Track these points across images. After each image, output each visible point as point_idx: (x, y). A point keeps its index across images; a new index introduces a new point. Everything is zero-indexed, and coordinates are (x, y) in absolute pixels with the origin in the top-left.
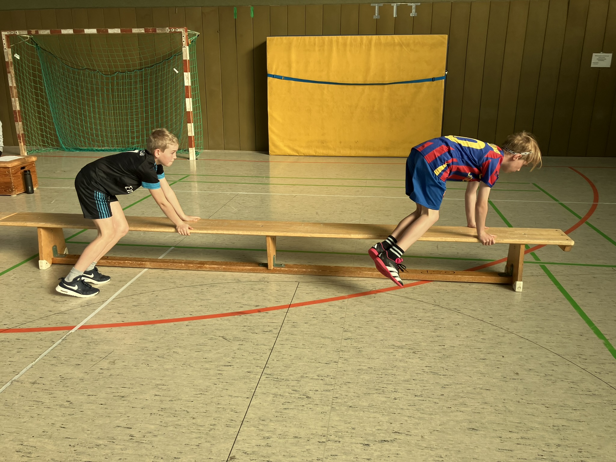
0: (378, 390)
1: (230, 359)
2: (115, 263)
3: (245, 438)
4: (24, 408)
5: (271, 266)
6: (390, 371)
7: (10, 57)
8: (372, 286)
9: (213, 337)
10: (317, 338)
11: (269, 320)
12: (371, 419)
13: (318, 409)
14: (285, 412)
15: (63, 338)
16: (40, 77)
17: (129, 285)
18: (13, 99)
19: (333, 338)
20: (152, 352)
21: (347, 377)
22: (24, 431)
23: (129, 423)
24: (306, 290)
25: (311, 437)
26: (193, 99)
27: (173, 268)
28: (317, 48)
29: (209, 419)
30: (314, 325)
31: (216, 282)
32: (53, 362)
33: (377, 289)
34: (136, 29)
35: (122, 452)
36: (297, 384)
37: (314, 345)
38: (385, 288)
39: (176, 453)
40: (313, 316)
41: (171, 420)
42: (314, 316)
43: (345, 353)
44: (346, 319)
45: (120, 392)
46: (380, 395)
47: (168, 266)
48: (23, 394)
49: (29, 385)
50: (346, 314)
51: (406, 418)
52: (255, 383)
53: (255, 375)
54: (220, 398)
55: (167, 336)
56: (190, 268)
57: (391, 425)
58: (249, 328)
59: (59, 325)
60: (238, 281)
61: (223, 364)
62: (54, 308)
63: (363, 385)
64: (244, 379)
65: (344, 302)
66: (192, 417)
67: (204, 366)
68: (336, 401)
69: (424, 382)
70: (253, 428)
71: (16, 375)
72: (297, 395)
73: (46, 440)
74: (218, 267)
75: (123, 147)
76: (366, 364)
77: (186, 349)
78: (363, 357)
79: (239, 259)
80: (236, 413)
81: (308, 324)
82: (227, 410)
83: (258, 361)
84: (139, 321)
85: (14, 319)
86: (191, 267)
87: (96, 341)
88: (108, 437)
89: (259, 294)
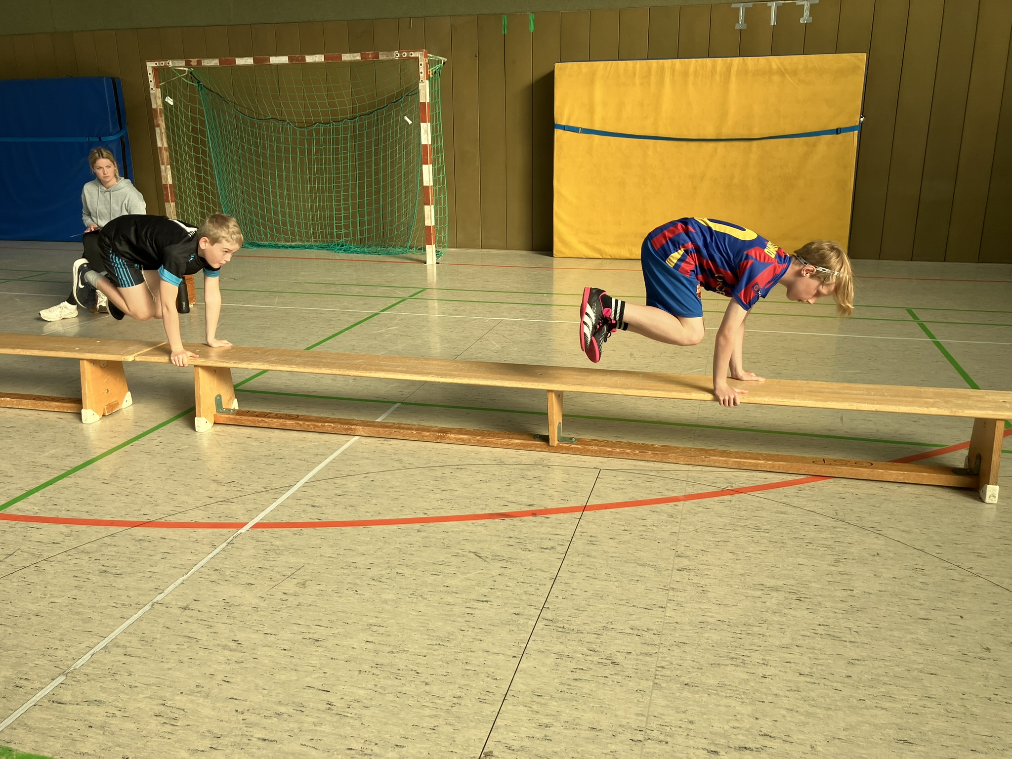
0: (734, 660)
1: (487, 591)
2: (309, 426)
3: (509, 722)
4: (170, 647)
5: (554, 441)
6: (756, 629)
7: (159, 102)
8: (725, 481)
9: (460, 551)
10: (630, 565)
11: (549, 529)
12: (723, 709)
13: (630, 683)
14: (576, 684)
15: (228, 541)
16: (203, 133)
17: (330, 462)
18: (163, 167)
19: (657, 566)
20: (362, 571)
21: (680, 634)
22: (167, 683)
23: (326, 683)
24: (611, 483)
25: (620, 730)
26: (434, 166)
27: (399, 437)
28: (638, 81)
29: (451, 687)
30: (624, 542)
31: (465, 463)
32: (214, 578)
33: (735, 487)
34: (348, 55)
35: (316, 728)
36: (596, 640)
37: (626, 576)
38: (748, 486)
39: (398, 737)
40: (623, 528)
41: (390, 684)
42: (626, 528)
43: (679, 593)
44: (680, 536)
45: (313, 633)
46: (737, 669)
47: (391, 433)
48: (168, 624)
49: (179, 612)
50: (680, 528)
51: (784, 712)
52: (527, 632)
53: (526, 620)
54: (469, 654)
55: (386, 546)
56: (425, 439)
57: (757, 721)
58: (517, 540)
59: (223, 520)
60: (501, 463)
61: (474, 598)
62: (216, 493)
63: (709, 649)
64: (509, 625)
65: (676, 507)
66: (423, 682)
67: (445, 600)
68: (661, 674)
69: (816, 651)
70: (522, 708)
71: (160, 594)
72: (596, 659)
73: (201, 700)
74: (469, 439)
75: (323, 242)
76: (714, 615)
77: (416, 569)
78: (710, 601)
79: (503, 426)
80: (495, 681)
81: (615, 540)
82: (480, 675)
83: (531, 597)
84: (345, 520)
85: (158, 507)
86: (427, 436)
87: (277, 548)
88: (293, 702)
89: (535, 486)
